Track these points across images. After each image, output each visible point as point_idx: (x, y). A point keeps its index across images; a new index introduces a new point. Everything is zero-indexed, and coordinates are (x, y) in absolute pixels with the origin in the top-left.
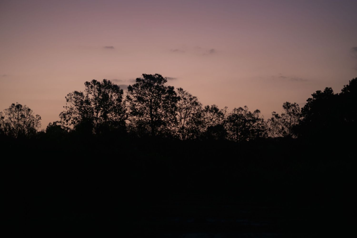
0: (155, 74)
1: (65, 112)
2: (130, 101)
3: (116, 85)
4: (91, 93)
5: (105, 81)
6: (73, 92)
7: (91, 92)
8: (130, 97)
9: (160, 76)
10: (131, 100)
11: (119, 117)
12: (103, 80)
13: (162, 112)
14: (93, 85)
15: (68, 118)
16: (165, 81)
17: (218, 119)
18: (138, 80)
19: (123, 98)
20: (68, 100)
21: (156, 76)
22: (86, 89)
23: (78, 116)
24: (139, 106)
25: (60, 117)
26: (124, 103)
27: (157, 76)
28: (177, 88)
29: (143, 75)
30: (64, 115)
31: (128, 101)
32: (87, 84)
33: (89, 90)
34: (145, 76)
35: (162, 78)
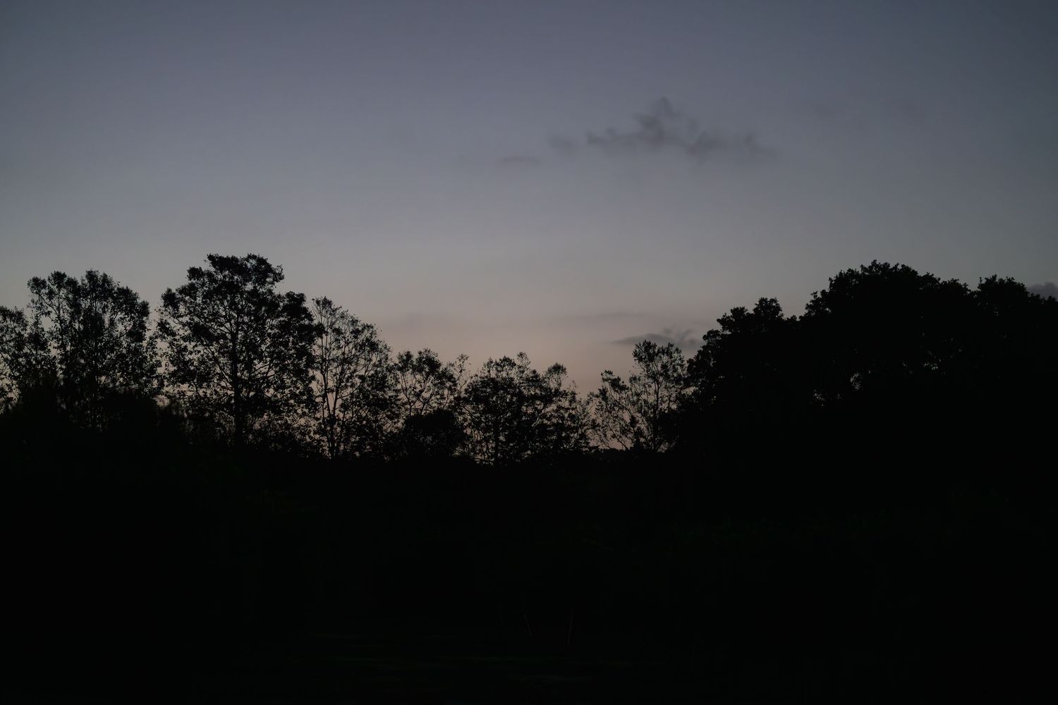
0: (246, 256)
2: (170, 338)
3: (125, 288)
4: (49, 313)
5: (91, 276)
7: (50, 309)
8: (169, 324)
9: (262, 261)
10: (173, 334)
11: (137, 386)
12: (85, 274)
13: (268, 371)
14: (55, 288)
16: (278, 277)
17: (438, 393)
18: (194, 273)
19: (148, 330)
21: (251, 261)
22: (33, 301)
23: (9, 383)
24: (196, 353)
26: (152, 345)
27: (254, 262)
28: (313, 300)
29: (211, 257)
31: (164, 338)
32: (37, 284)
33: (41, 304)
34: (216, 261)
35: (269, 268)
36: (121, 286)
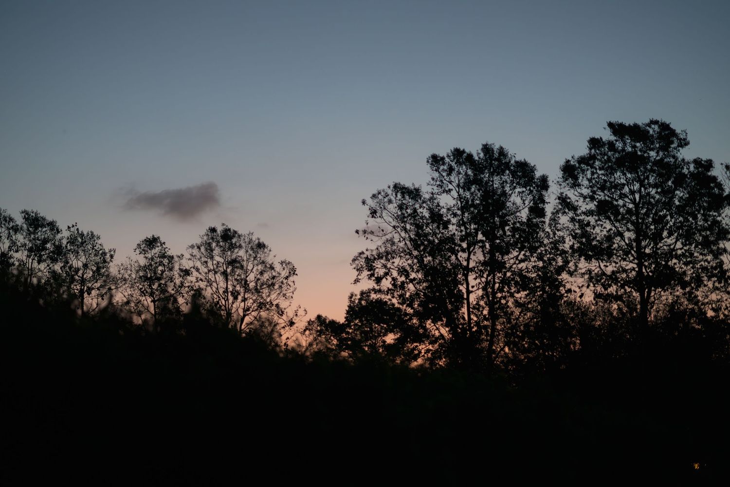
0: (647, 121)
1: (372, 251)
2: (571, 214)
3: (523, 160)
4: (450, 190)
5: (486, 149)
6: (389, 187)
7: (450, 187)
8: (569, 198)
9: (665, 127)
10: (574, 209)
11: (541, 264)
12: (481, 147)
13: (676, 242)
14: (453, 164)
15: (381, 272)
16: (684, 143)
18: (595, 143)
19: (547, 203)
20: (373, 213)
21: (653, 126)
22: (433, 179)
23: (410, 262)
24: (601, 229)
25: (354, 266)
26: (554, 220)
27: (656, 127)
28: (722, 164)
29: (611, 125)
30: (369, 264)
31: (565, 212)
32: (436, 160)
33: (441, 181)
34: (618, 129)
35: (673, 133)
36: (518, 159)
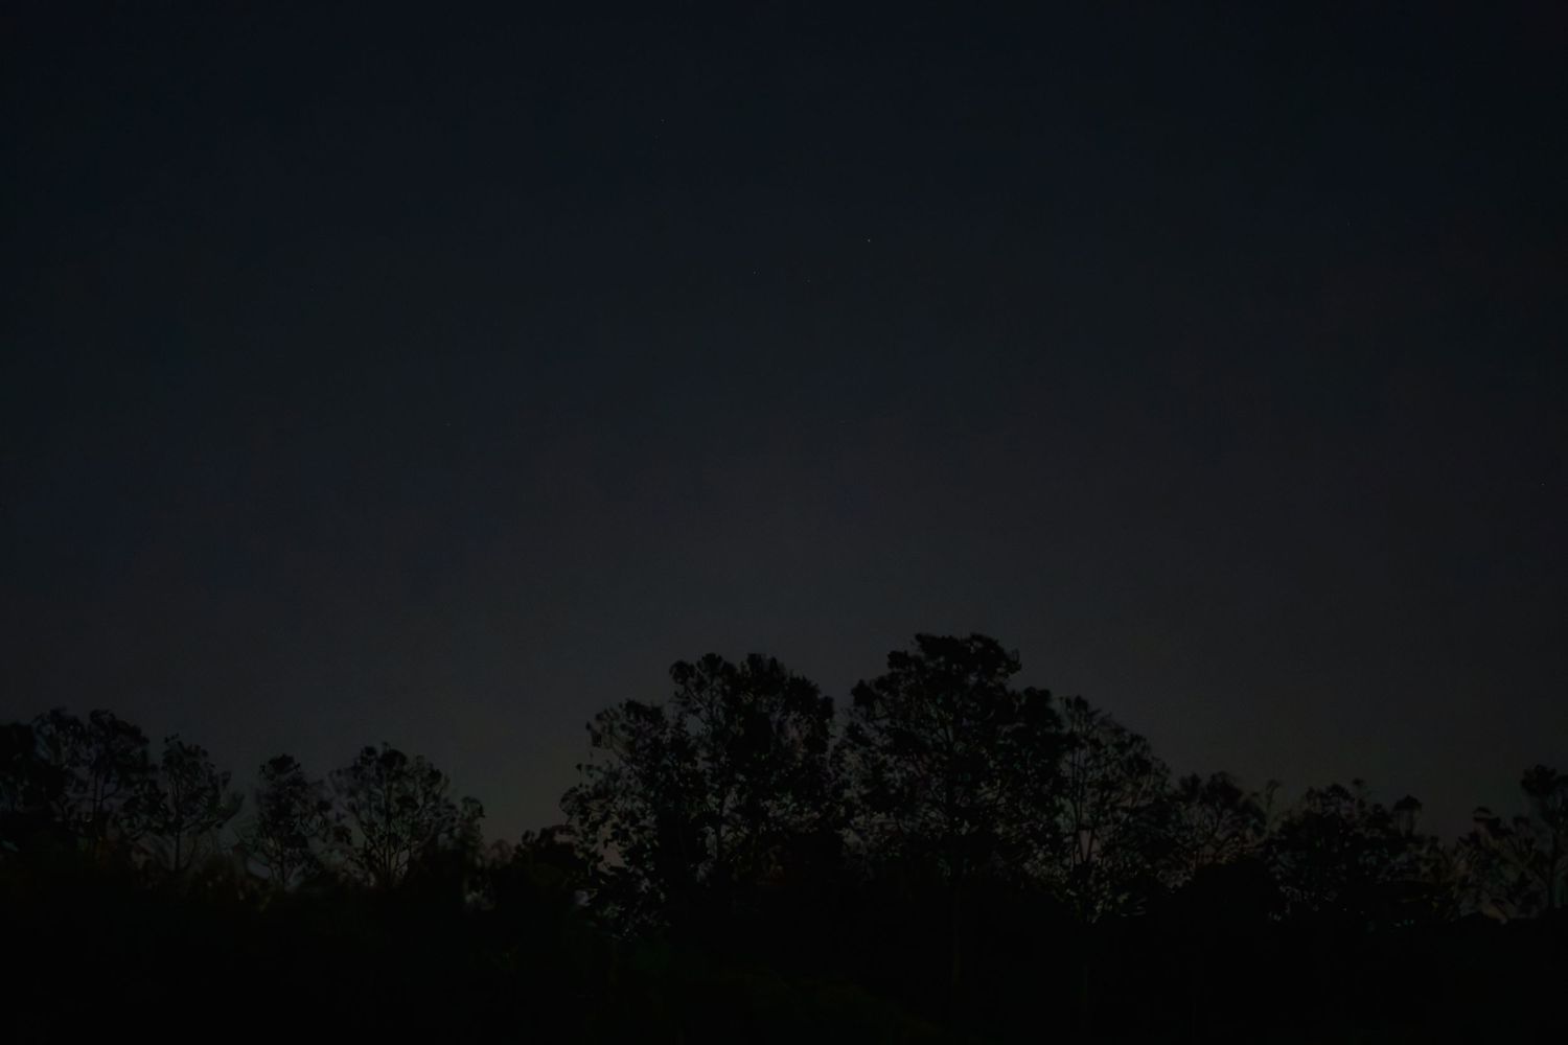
0: (968, 636)
1: (587, 787)
2: (862, 749)
3: (801, 677)
4: (697, 711)
5: (754, 659)
6: (621, 706)
7: (699, 705)
8: (861, 729)
9: (990, 644)
10: (867, 742)
11: (816, 815)
12: (747, 657)
13: (999, 798)
14: (706, 677)
15: (596, 816)
16: (1014, 667)
17: (1235, 834)
18: (897, 659)
19: (832, 736)
20: (597, 740)
21: (975, 643)
22: (676, 693)
23: (641, 805)
24: (899, 771)
25: (563, 807)
26: (838, 757)
27: (979, 644)
28: (1062, 698)
29: (919, 637)
30: (582, 799)
31: (855, 748)
32: (681, 671)
33: (688, 698)
34: (924, 640)
35: (1000, 654)
36: (795, 675)
